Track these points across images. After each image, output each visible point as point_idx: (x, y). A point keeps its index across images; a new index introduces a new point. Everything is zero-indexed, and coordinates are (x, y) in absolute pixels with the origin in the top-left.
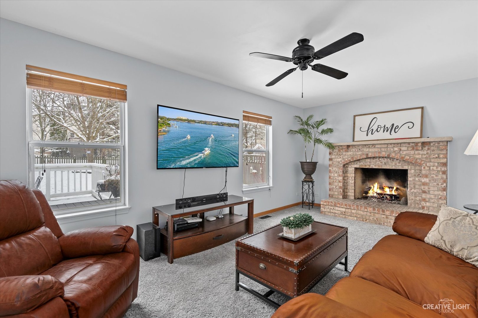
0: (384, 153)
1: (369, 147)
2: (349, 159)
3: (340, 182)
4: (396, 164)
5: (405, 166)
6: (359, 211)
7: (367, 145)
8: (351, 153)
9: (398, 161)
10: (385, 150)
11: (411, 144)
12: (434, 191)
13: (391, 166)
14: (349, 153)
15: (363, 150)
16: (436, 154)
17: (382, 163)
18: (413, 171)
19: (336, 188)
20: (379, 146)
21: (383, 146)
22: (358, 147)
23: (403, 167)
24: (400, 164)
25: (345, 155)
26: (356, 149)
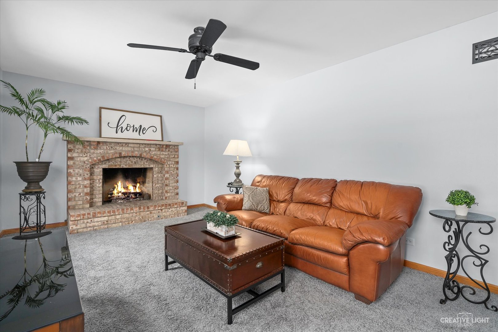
0: (136, 152)
1: (122, 146)
2: (99, 158)
3: (85, 187)
4: (144, 163)
5: (151, 165)
6: (125, 215)
7: (120, 143)
8: (101, 151)
9: (146, 160)
10: (138, 150)
11: (158, 145)
12: (172, 183)
13: (140, 165)
14: (99, 151)
15: (116, 149)
16: (173, 155)
17: (132, 162)
18: (157, 169)
19: (80, 196)
20: (132, 145)
21: (136, 145)
22: (110, 144)
23: (150, 166)
24: (148, 163)
25: (94, 153)
26: (108, 147)
